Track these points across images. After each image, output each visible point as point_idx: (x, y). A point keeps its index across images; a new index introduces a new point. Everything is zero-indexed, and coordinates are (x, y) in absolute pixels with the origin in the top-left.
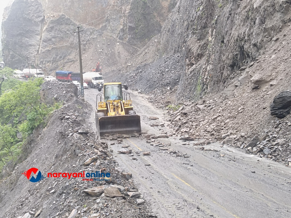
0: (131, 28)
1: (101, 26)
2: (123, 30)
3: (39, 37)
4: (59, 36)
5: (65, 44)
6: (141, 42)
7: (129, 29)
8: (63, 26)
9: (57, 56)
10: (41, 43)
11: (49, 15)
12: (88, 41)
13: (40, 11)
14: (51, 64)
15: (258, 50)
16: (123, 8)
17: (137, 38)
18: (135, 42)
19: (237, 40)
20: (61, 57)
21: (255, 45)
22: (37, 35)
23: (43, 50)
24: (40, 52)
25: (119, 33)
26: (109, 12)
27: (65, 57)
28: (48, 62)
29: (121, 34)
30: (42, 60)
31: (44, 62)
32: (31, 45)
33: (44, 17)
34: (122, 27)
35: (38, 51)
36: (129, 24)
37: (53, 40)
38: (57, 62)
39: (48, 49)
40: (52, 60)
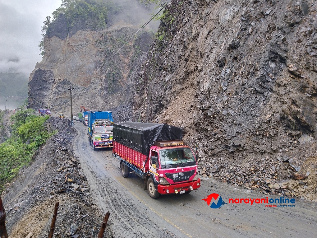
0: (106, 88)
1: (88, 86)
2: (101, 89)
3: (51, 91)
4: (63, 91)
5: (66, 96)
6: (111, 96)
7: (105, 88)
8: (66, 85)
9: (61, 102)
10: (52, 95)
11: (57, 78)
12: (81, 94)
13: (52, 76)
14: (58, 107)
15: (168, 103)
16: (101, 76)
17: (109, 94)
18: (108, 96)
19: (158, 97)
20: (64, 103)
21: (167, 101)
22: (50, 90)
23: (53, 99)
24: (51, 99)
25: (99, 90)
26: (93, 79)
27: (66, 103)
28: (56, 105)
29: (100, 91)
30: (52, 104)
31: (54, 106)
32: (45, 96)
33: (55, 80)
34: (100, 87)
35: (50, 99)
36: (105, 86)
37: (60, 93)
38: (61, 105)
39: (56, 98)
40: (59, 105)
